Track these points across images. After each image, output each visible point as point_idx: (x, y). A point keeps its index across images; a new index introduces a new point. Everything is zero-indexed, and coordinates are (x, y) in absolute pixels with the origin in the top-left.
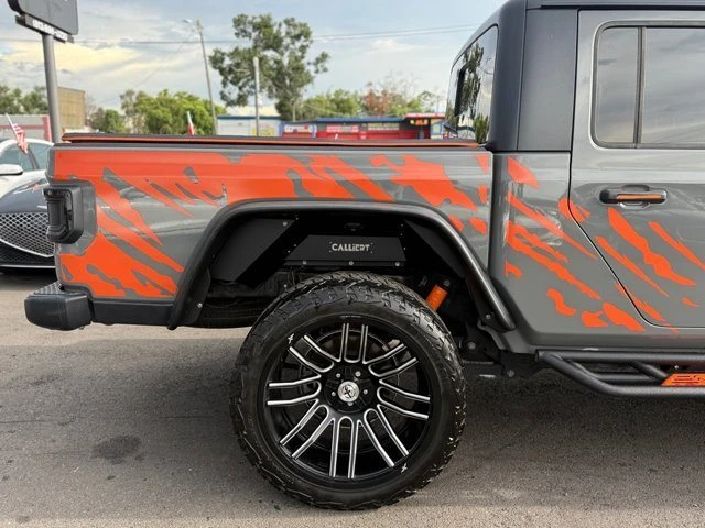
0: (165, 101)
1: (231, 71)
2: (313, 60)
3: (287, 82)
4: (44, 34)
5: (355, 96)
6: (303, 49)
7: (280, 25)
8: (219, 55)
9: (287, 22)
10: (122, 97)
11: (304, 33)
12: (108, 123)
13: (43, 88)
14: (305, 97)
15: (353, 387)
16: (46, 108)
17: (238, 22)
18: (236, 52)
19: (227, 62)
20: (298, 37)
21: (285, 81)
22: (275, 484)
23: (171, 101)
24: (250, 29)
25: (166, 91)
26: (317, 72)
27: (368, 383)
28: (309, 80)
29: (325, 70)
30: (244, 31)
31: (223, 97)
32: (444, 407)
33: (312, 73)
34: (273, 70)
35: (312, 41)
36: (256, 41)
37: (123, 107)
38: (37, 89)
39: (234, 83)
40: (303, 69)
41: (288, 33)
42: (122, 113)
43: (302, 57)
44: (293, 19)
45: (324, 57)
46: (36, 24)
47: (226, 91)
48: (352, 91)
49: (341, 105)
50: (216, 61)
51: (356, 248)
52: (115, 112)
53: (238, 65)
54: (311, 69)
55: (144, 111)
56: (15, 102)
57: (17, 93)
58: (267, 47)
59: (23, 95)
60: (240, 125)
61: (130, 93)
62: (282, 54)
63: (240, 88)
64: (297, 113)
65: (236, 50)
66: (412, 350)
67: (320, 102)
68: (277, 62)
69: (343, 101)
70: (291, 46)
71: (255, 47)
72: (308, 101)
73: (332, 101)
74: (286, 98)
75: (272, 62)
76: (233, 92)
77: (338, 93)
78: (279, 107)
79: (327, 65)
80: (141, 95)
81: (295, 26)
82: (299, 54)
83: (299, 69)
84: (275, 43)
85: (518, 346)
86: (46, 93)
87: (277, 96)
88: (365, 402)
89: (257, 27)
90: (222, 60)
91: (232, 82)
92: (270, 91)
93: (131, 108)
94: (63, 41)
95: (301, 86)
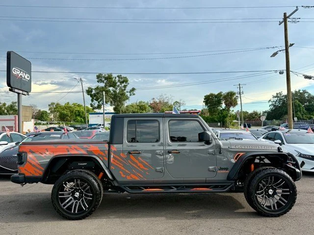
0: (67, 107)
1: (95, 95)
2: (129, 91)
3: (118, 99)
4: (19, 94)
5: (147, 104)
6: (125, 86)
7: (116, 78)
8: (90, 89)
9: (118, 76)
10: (49, 105)
11: (125, 81)
12: (42, 116)
13: (16, 103)
14: (126, 105)
15: (78, 194)
16: (16, 111)
17: (98, 77)
18: (97, 88)
19: (94, 92)
20: (123, 82)
21: (117, 99)
22: (60, 214)
23: (70, 107)
24: (103, 79)
25: (68, 103)
26: (130, 95)
27: (81, 193)
28: (127, 98)
29: (134, 94)
30: (101, 80)
31: (92, 105)
32: (95, 196)
33: (129, 96)
34: (112, 95)
35: (128, 84)
36: (106, 84)
37: (49, 110)
38: (13, 103)
39: (96, 100)
40: (125, 94)
41: (119, 81)
42: (49, 112)
43: (125, 90)
44: (121, 76)
45: (133, 89)
46: (16, 90)
47: (93, 103)
48: (146, 102)
49: (142, 107)
50: (89, 92)
51: (84, 164)
52: (46, 112)
53: (98, 93)
54: (128, 94)
55: (58, 111)
56: (3, 109)
57: (4, 104)
58: (110, 86)
59: (7, 106)
60: (98, 116)
61: (53, 104)
62: (117, 89)
63: (99, 102)
64: (122, 111)
65: (97, 87)
66: (88, 185)
67: (133, 106)
68: (114, 91)
69: (142, 106)
70: (120, 86)
71: (105, 86)
72: (127, 106)
73: (138, 105)
74: (118, 105)
75: (112, 92)
76: (96, 103)
77: (140, 102)
78: (115, 109)
79: (134, 92)
80: (58, 104)
81: (122, 78)
82: (124, 88)
83: (123, 94)
84: (114, 84)
85: (116, 185)
86: (17, 104)
87: (114, 105)
88: (81, 197)
89: (106, 78)
90: (92, 91)
91: (95, 100)
92: (111, 102)
93: (53, 110)
94: (25, 95)
95: (124, 100)
